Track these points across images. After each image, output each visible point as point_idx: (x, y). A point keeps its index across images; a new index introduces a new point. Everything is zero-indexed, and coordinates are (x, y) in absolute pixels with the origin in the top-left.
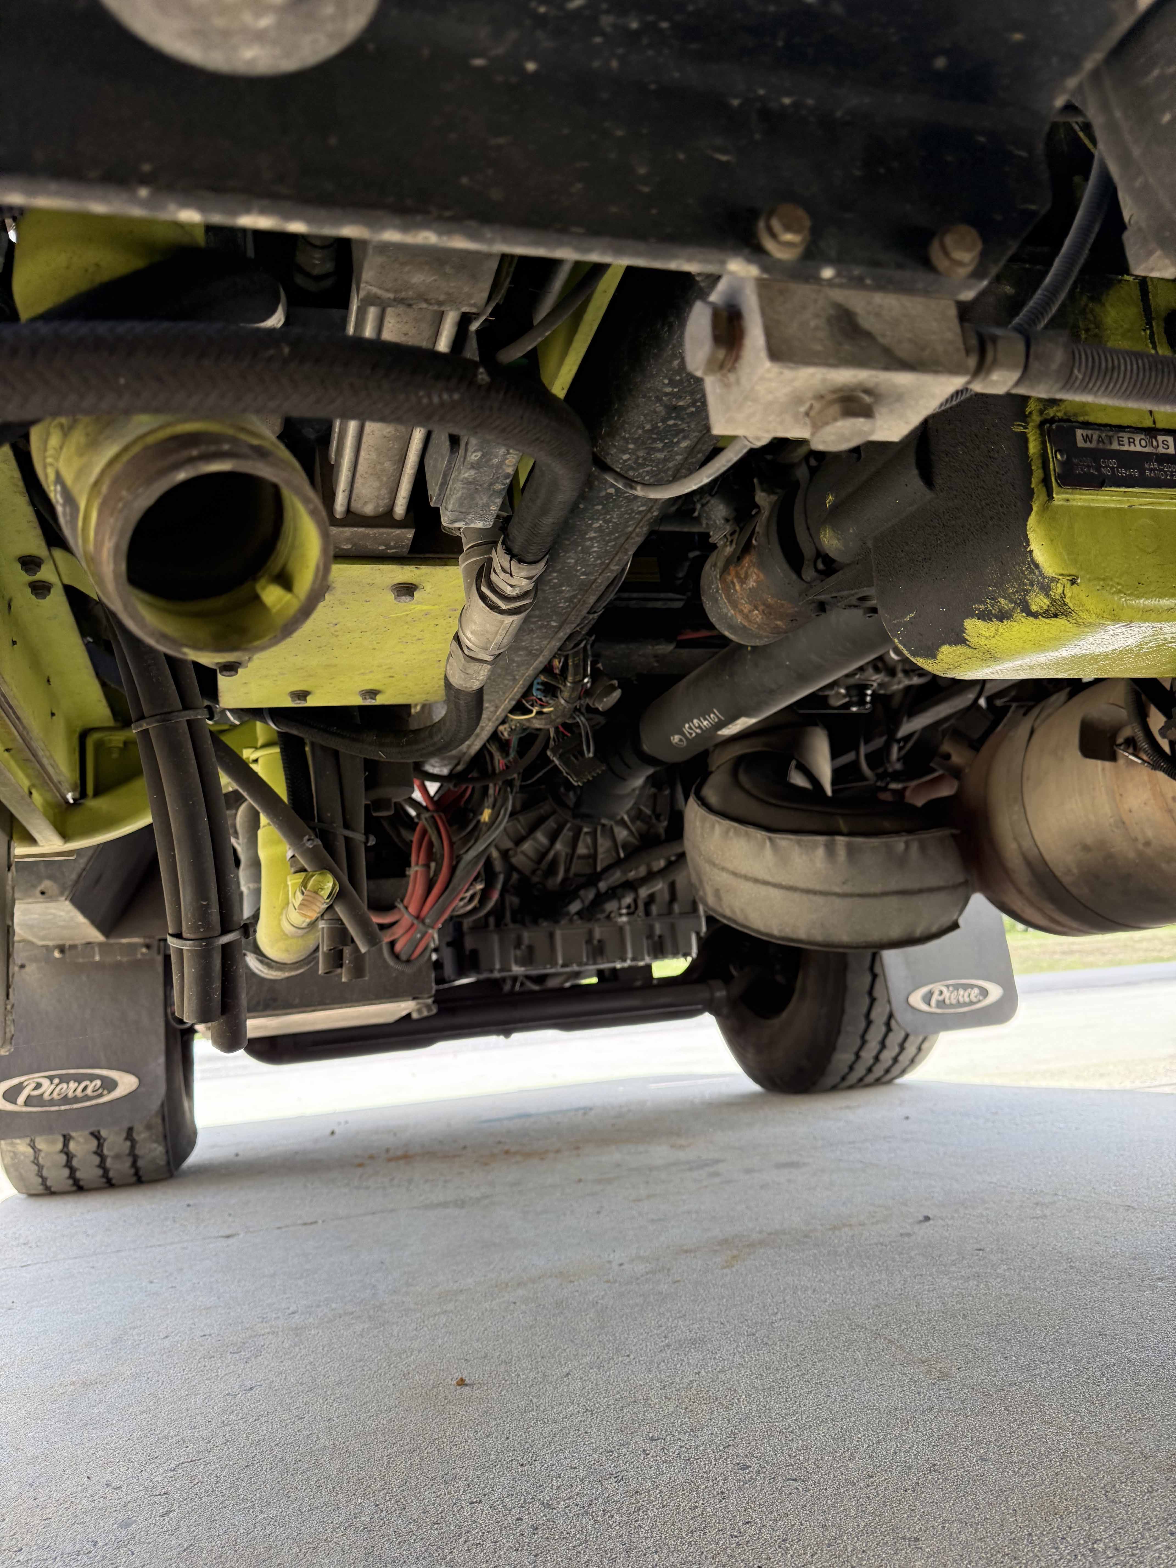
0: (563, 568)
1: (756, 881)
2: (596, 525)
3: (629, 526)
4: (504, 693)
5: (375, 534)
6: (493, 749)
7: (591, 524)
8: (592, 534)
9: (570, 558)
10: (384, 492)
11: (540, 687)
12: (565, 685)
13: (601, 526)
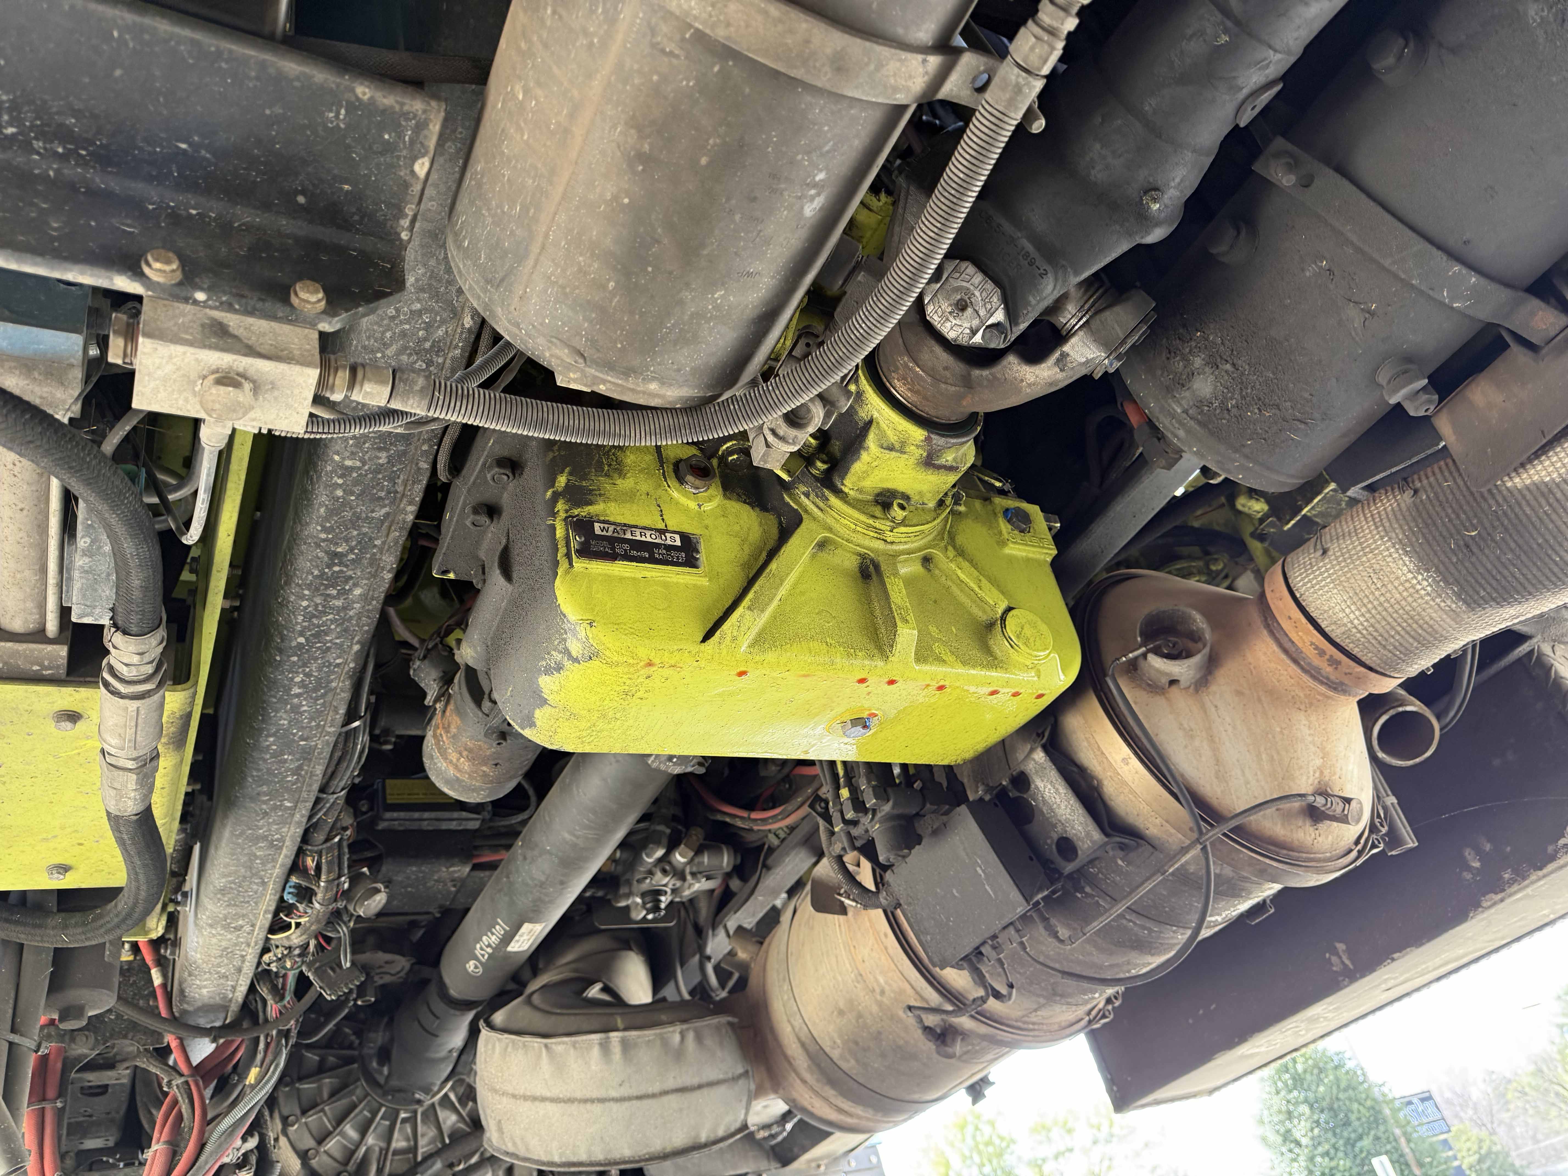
0: (278, 731)
1: (534, 1099)
2: (298, 679)
3: (332, 681)
4: (256, 903)
5: (25, 650)
6: (264, 990)
7: (292, 679)
8: (296, 690)
9: (281, 718)
10: (30, 605)
11: (292, 890)
12: (319, 886)
13: (303, 681)
